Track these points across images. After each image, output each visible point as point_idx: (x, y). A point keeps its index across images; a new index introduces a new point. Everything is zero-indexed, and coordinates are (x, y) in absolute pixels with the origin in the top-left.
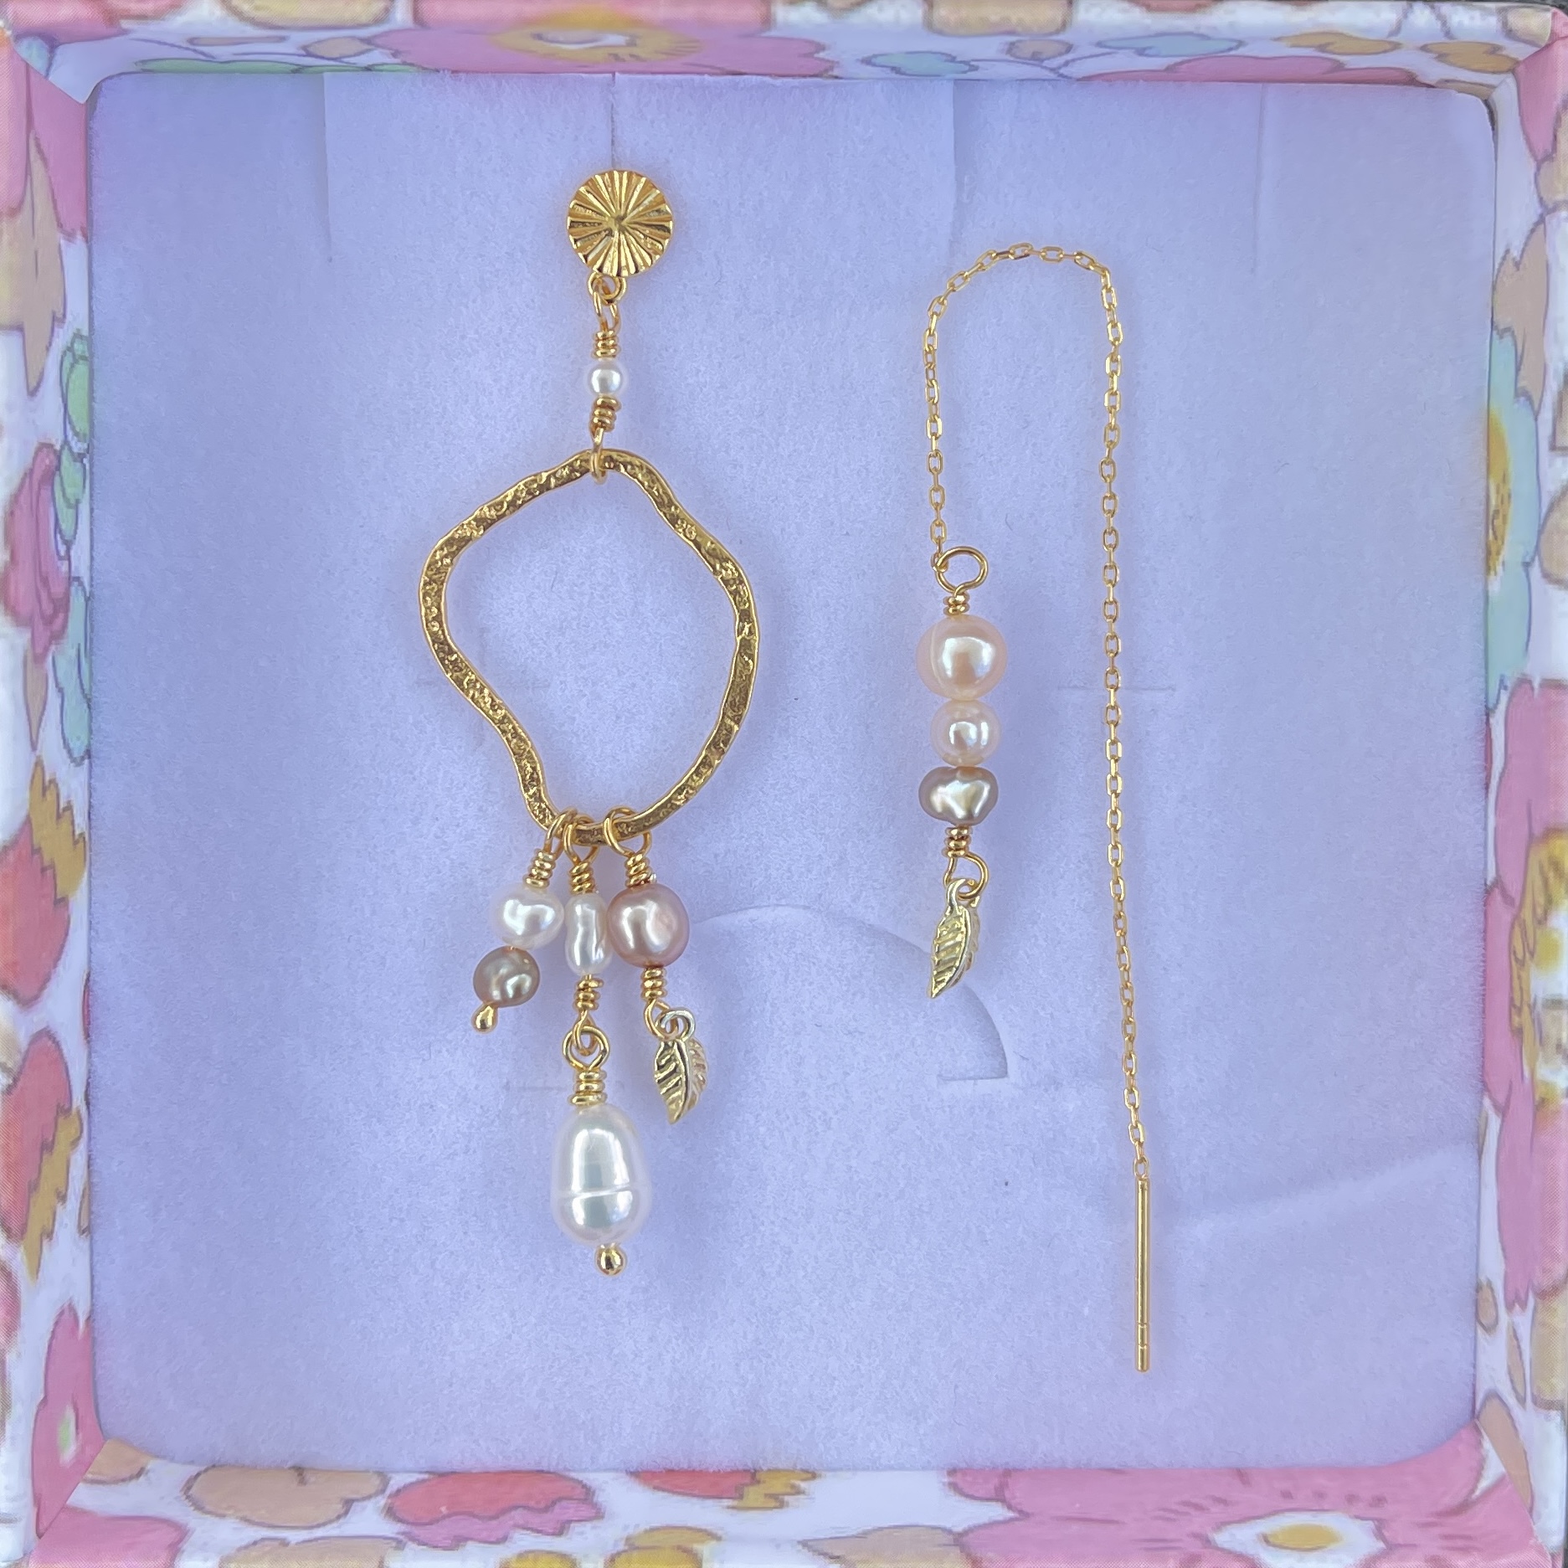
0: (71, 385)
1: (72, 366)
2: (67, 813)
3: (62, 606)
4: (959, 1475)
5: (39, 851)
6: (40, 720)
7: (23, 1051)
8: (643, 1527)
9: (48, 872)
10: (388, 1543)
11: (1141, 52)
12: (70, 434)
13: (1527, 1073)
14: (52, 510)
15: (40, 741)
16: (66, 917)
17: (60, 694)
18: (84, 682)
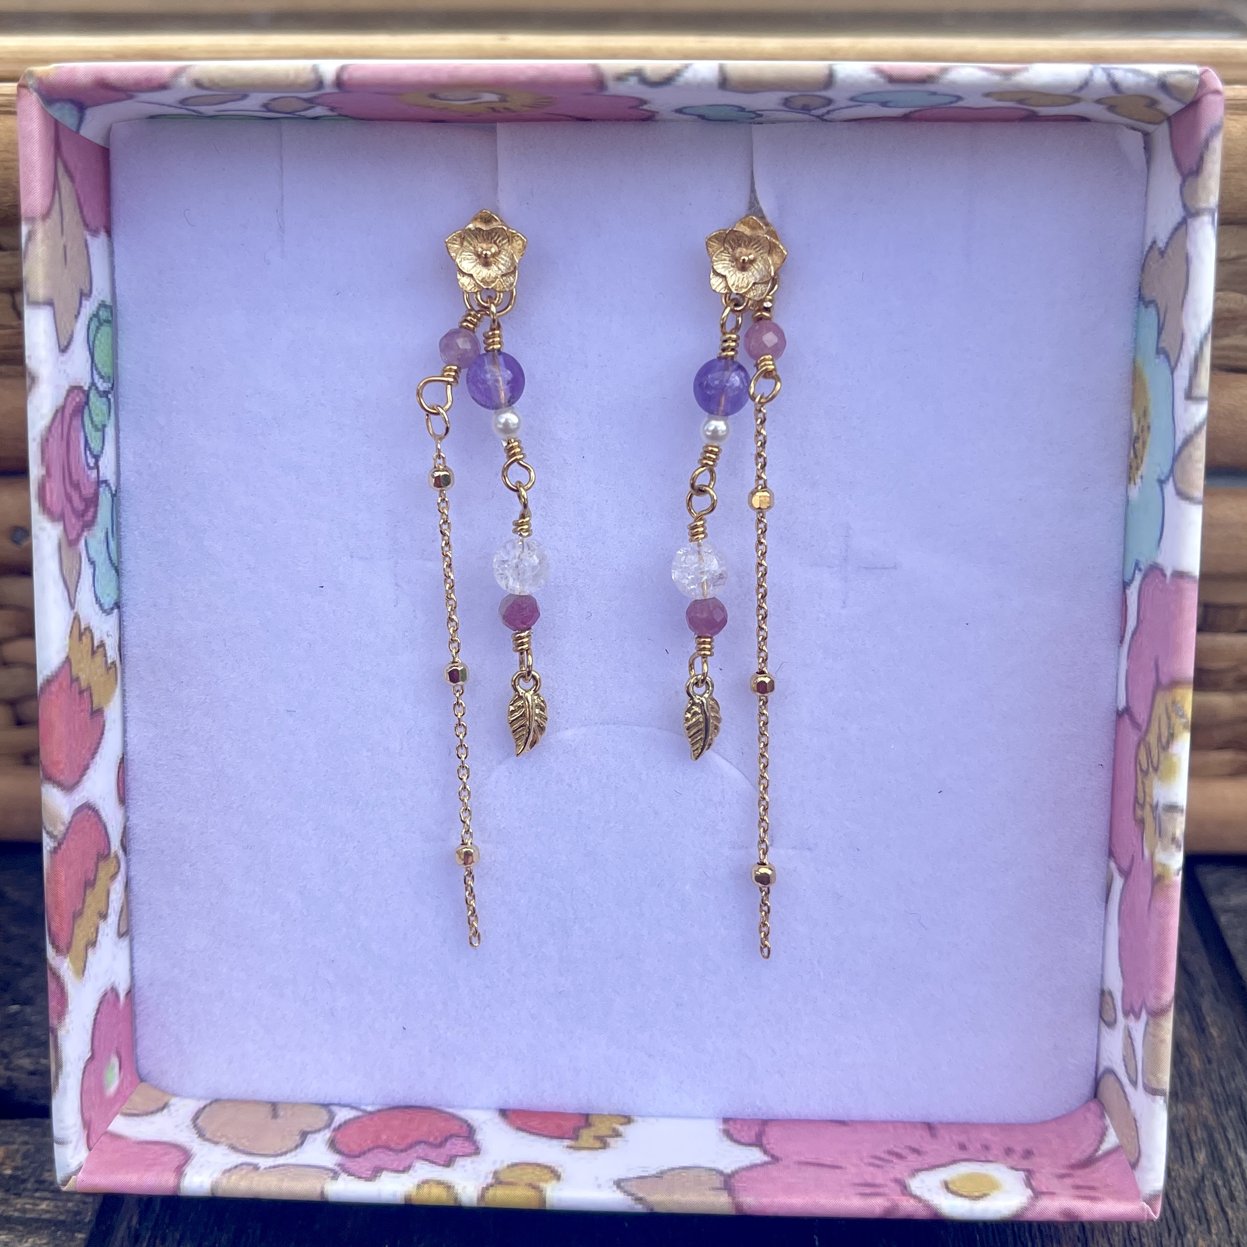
0: (97, 342)
1: (98, 328)
2: (101, 650)
3: (92, 502)
4: (731, 1123)
5: (77, 679)
6: (77, 586)
7: (66, 823)
8: (505, 1164)
9: (85, 693)
10: (327, 1174)
11: (884, 104)
12: (96, 377)
13: (1147, 853)
14: (82, 434)
15: (77, 602)
16: (102, 723)
17: (92, 566)
18: (112, 555)
